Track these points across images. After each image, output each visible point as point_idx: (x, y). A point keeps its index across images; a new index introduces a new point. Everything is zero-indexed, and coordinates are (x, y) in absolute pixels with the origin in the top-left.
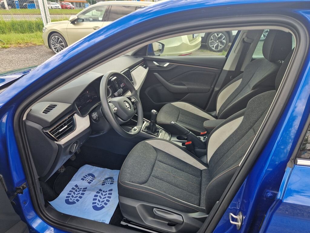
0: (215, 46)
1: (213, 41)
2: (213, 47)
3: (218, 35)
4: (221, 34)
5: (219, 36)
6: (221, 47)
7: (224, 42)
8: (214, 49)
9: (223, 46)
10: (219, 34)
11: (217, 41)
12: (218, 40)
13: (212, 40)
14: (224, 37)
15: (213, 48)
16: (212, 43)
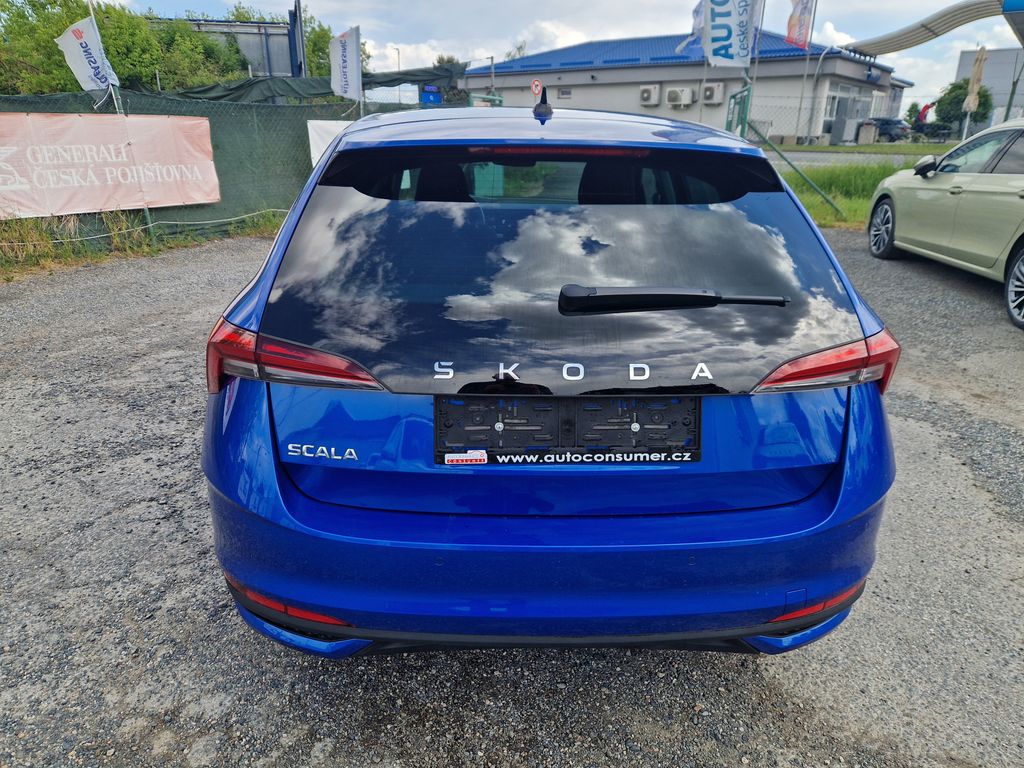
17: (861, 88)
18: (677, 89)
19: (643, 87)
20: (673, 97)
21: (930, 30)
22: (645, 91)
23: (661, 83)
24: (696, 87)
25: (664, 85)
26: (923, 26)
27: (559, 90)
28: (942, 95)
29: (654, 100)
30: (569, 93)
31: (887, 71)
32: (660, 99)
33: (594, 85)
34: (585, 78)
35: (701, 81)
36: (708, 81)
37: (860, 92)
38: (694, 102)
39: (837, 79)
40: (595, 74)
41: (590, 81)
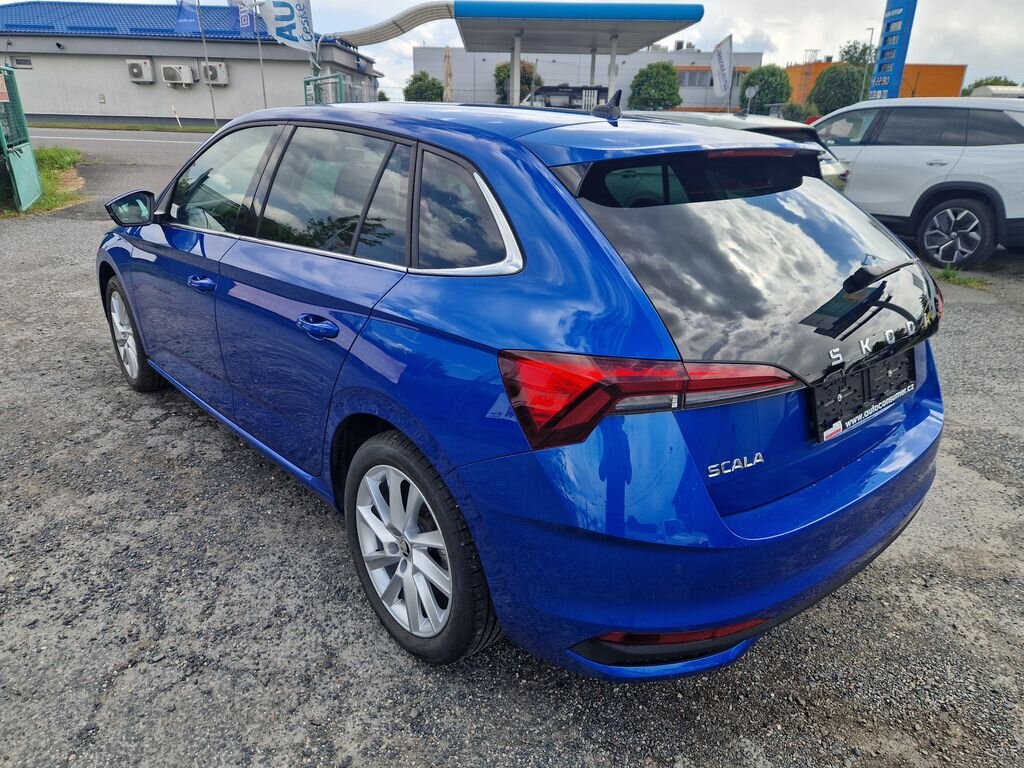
0: (943, 250)
1: (937, 231)
2: (937, 251)
3: (956, 215)
4: (966, 212)
5: (959, 218)
6: (963, 253)
7: (973, 240)
8: (938, 256)
9: (971, 252)
10: (962, 212)
11: (954, 234)
12: (953, 231)
13: (935, 228)
14: (977, 222)
15: (936, 256)
16: (934, 239)
17: (352, 76)
18: (174, 66)
19: (130, 61)
20: (171, 75)
21: (399, 26)
22: (133, 66)
23: (150, 58)
24: (195, 65)
25: (155, 60)
26: (394, 23)
27: (11, 57)
28: (407, 85)
29: (147, 76)
30: (28, 62)
31: (370, 62)
32: (154, 75)
33: (61, 54)
34: (48, 45)
35: (200, 59)
36: (211, 59)
37: (352, 81)
38: (196, 81)
39: (335, 67)
40: (61, 41)
41: (57, 50)
